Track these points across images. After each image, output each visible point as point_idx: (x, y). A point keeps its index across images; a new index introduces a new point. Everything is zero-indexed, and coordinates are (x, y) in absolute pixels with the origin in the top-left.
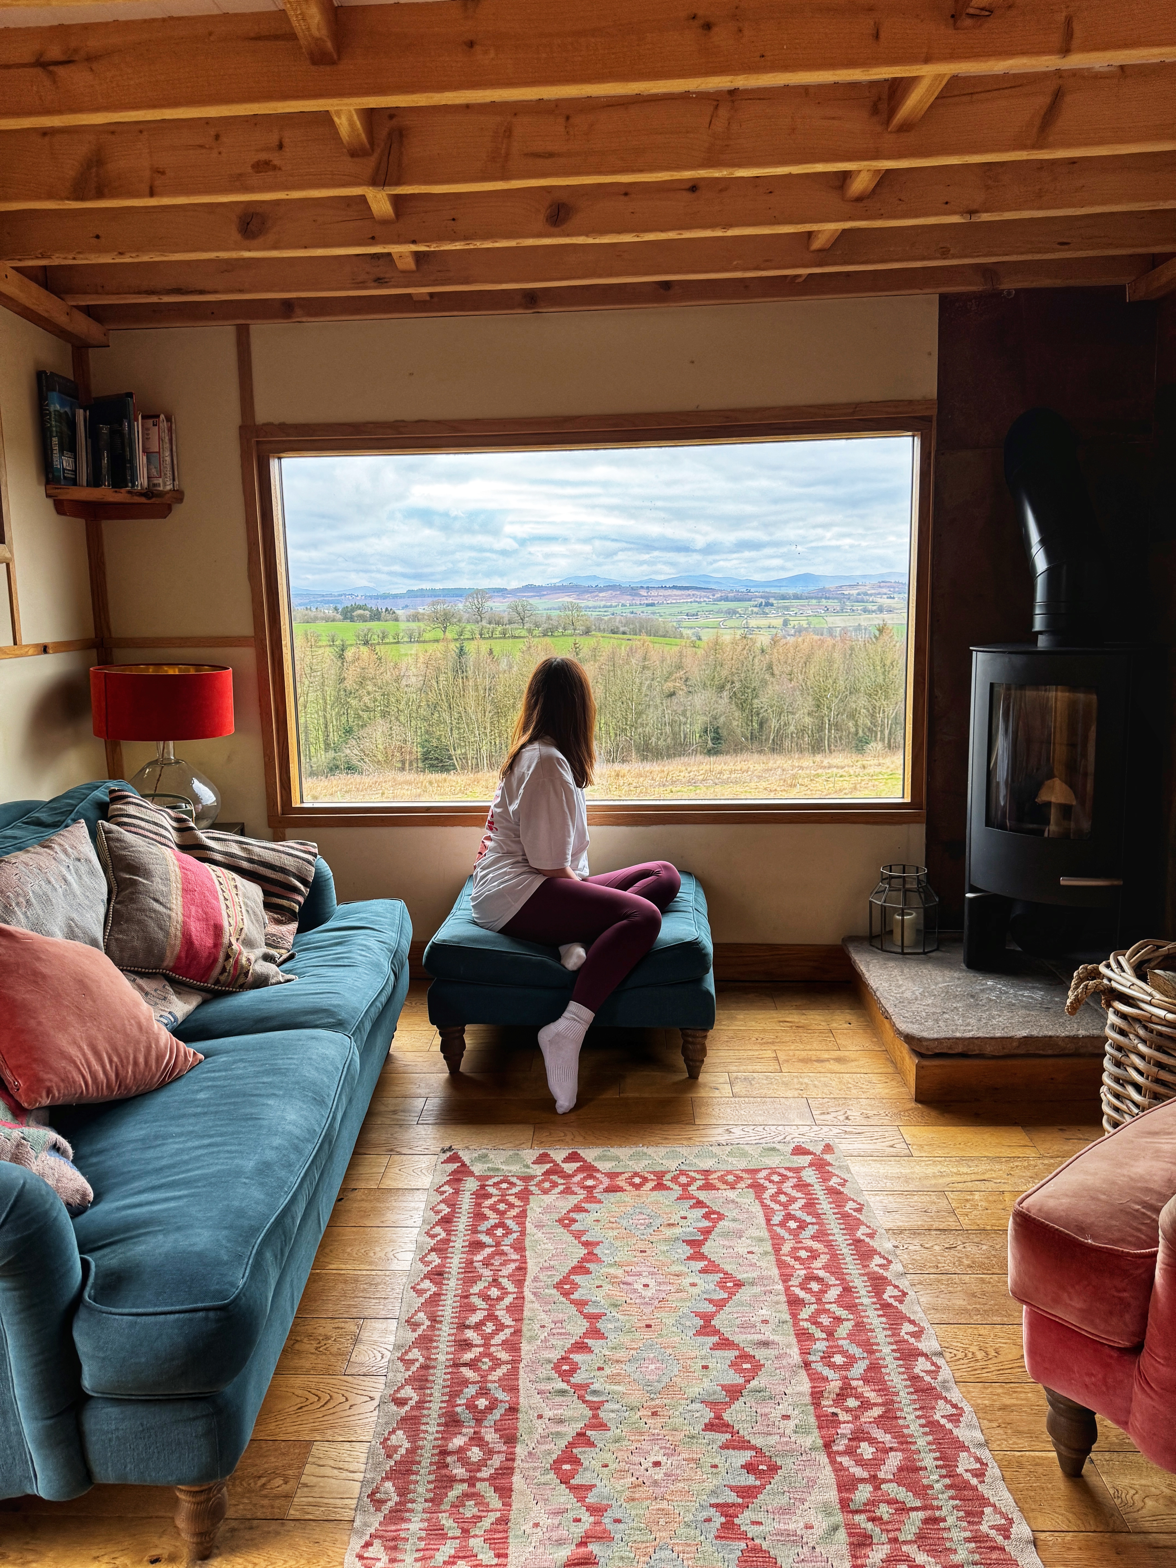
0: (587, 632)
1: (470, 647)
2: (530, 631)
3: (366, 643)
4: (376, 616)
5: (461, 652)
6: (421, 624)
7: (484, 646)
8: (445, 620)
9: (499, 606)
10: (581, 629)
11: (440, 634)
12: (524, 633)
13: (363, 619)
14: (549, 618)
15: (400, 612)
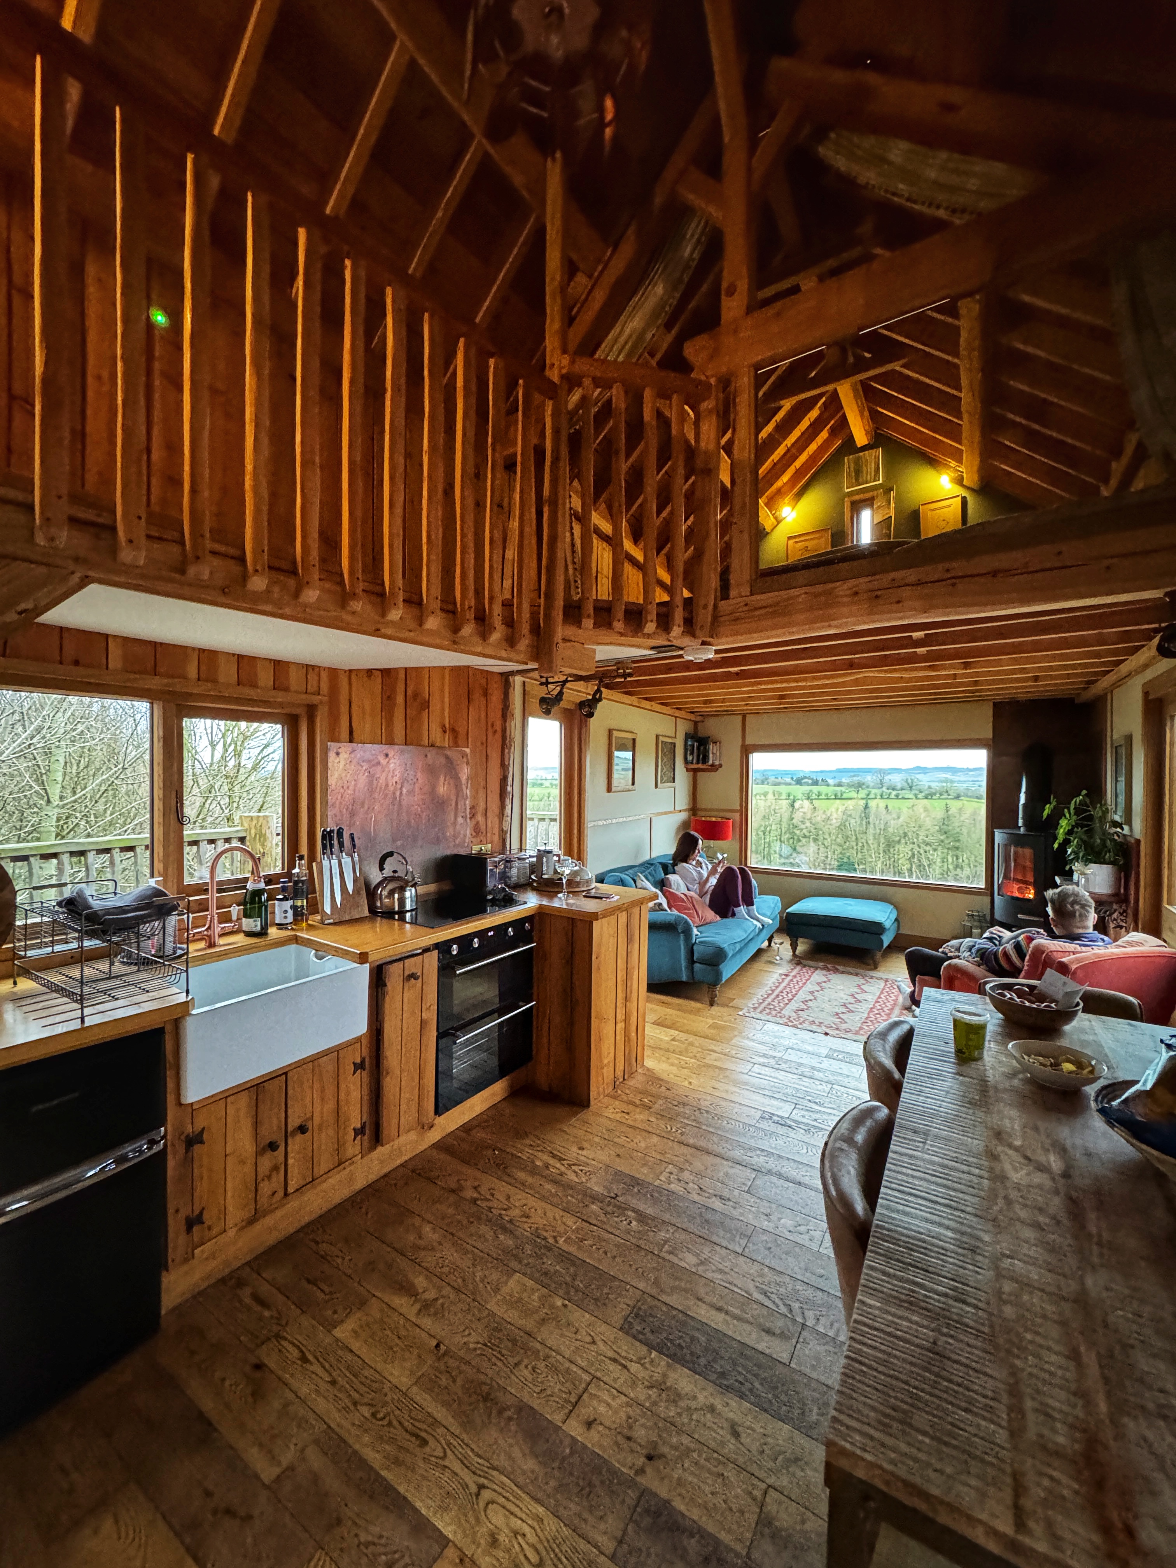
0: (958, 797)
1: (872, 804)
2: (916, 795)
3: (808, 798)
4: (815, 783)
5: (866, 807)
6: (843, 789)
7: (882, 804)
8: (859, 786)
9: (897, 779)
10: (953, 794)
11: (853, 794)
12: (911, 796)
13: (808, 785)
14: (930, 787)
15: (831, 781)
